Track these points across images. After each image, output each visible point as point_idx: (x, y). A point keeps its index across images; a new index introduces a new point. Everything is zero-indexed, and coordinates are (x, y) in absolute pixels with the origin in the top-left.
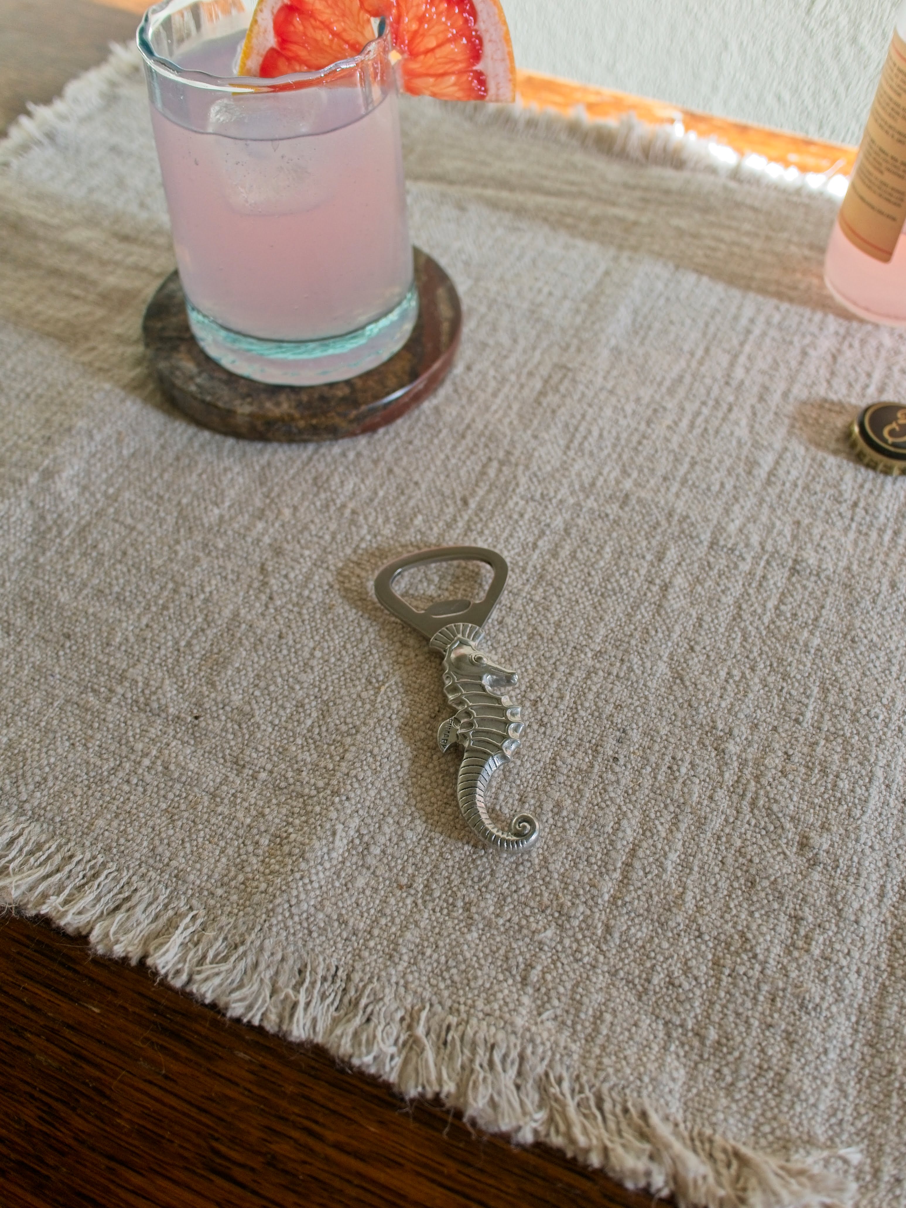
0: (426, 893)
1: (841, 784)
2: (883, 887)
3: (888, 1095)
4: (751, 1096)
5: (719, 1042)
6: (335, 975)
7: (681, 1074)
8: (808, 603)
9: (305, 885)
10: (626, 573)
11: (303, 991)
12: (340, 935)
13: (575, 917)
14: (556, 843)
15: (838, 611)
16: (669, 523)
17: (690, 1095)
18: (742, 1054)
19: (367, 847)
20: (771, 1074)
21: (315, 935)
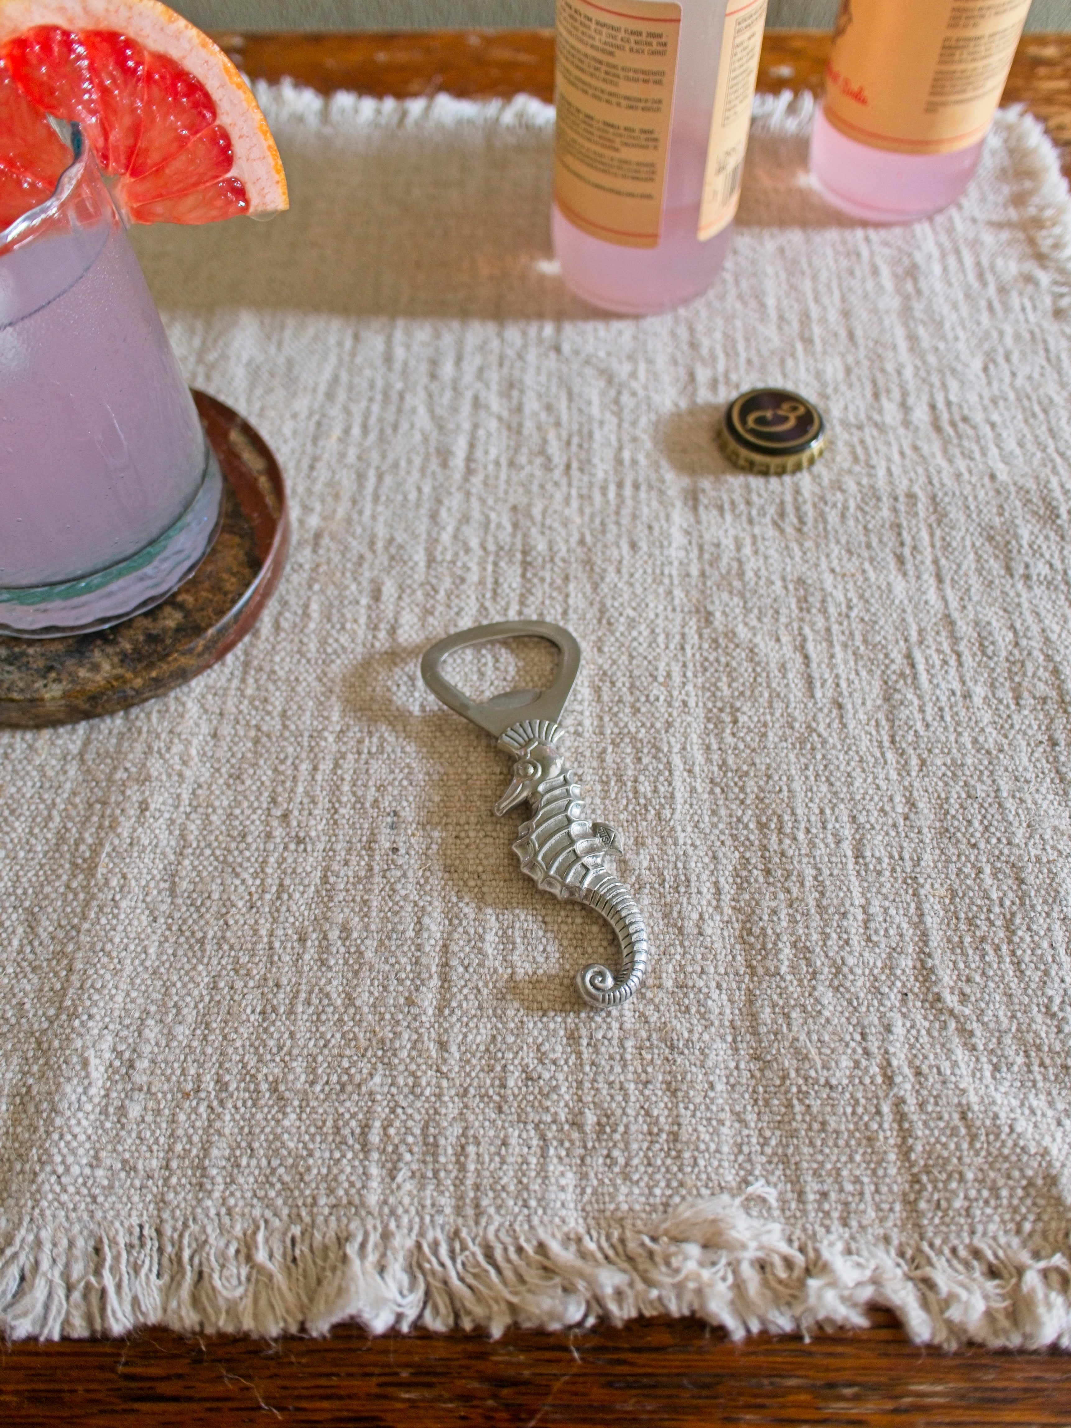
0: (221, 1090)
1: (642, 789)
2: (716, 884)
3: (790, 1106)
4: (650, 1170)
5: (599, 1123)
6: (141, 1236)
7: (570, 1179)
8: (551, 597)
9: (68, 1143)
10: (343, 628)
11: (106, 1273)
12: (132, 1185)
13: (402, 1047)
14: (356, 973)
15: (584, 595)
16: (374, 552)
17: (586, 1198)
18: (627, 1127)
19: (131, 1066)
20: (664, 1136)
21: (100, 1199)
